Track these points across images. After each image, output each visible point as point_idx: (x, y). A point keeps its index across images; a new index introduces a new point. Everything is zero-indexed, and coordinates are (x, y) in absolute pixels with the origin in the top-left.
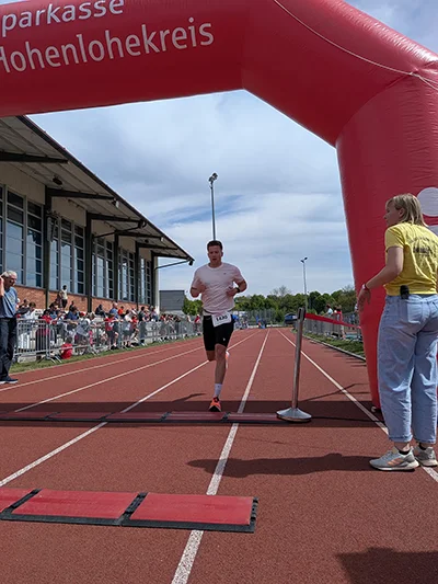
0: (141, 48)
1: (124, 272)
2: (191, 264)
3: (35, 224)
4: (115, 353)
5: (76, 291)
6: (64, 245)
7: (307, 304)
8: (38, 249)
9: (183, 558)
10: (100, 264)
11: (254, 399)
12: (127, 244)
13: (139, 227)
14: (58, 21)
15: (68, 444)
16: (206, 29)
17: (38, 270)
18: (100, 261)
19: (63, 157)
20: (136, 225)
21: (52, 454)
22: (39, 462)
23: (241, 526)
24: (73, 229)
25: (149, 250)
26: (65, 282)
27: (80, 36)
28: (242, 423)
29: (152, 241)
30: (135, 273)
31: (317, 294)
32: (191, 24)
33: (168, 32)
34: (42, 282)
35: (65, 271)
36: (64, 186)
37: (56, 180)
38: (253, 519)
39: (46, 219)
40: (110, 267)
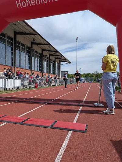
1: (52, 66)
2: (70, 64)
3: (28, 52)
4: (49, 87)
5: (39, 71)
6: (36, 58)
8: (29, 59)
9: (67, 137)
10: (45, 64)
11: (87, 100)
12: (52, 58)
15: (37, 108)
17: (29, 65)
18: (45, 63)
19: (36, 33)
20: (55, 52)
21: (33, 110)
22: (29, 112)
23: (83, 131)
24: (38, 54)
25: (58, 60)
26: (36, 69)
28: (83, 106)
29: (59, 57)
30: (54, 67)
34: (30, 68)
35: (36, 65)
36: (36, 42)
37: (34, 40)
38: (86, 129)
39: (31, 51)
40: (48, 64)
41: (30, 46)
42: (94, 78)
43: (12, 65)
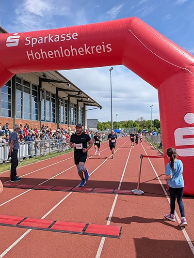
0: (84, 52)
1: (72, 112)
3: (35, 93)
5: (52, 121)
7: (152, 125)
8: (36, 104)
10: (62, 109)
12: (73, 100)
13: (79, 94)
14: (53, 41)
15: (61, 201)
16: (109, 46)
17: (37, 113)
18: (62, 107)
20: (77, 93)
23: (116, 236)
24: (51, 95)
25: (83, 103)
26: (48, 118)
27: (61, 47)
28: (119, 194)
29: (86, 99)
30: (76, 113)
31: (157, 120)
32: (103, 44)
33: (94, 47)
36: (47, 78)
37: (44, 75)
38: (120, 234)
39: (39, 91)
40: (66, 111)
41: (37, 83)
42: (138, 128)
43: (10, 116)
